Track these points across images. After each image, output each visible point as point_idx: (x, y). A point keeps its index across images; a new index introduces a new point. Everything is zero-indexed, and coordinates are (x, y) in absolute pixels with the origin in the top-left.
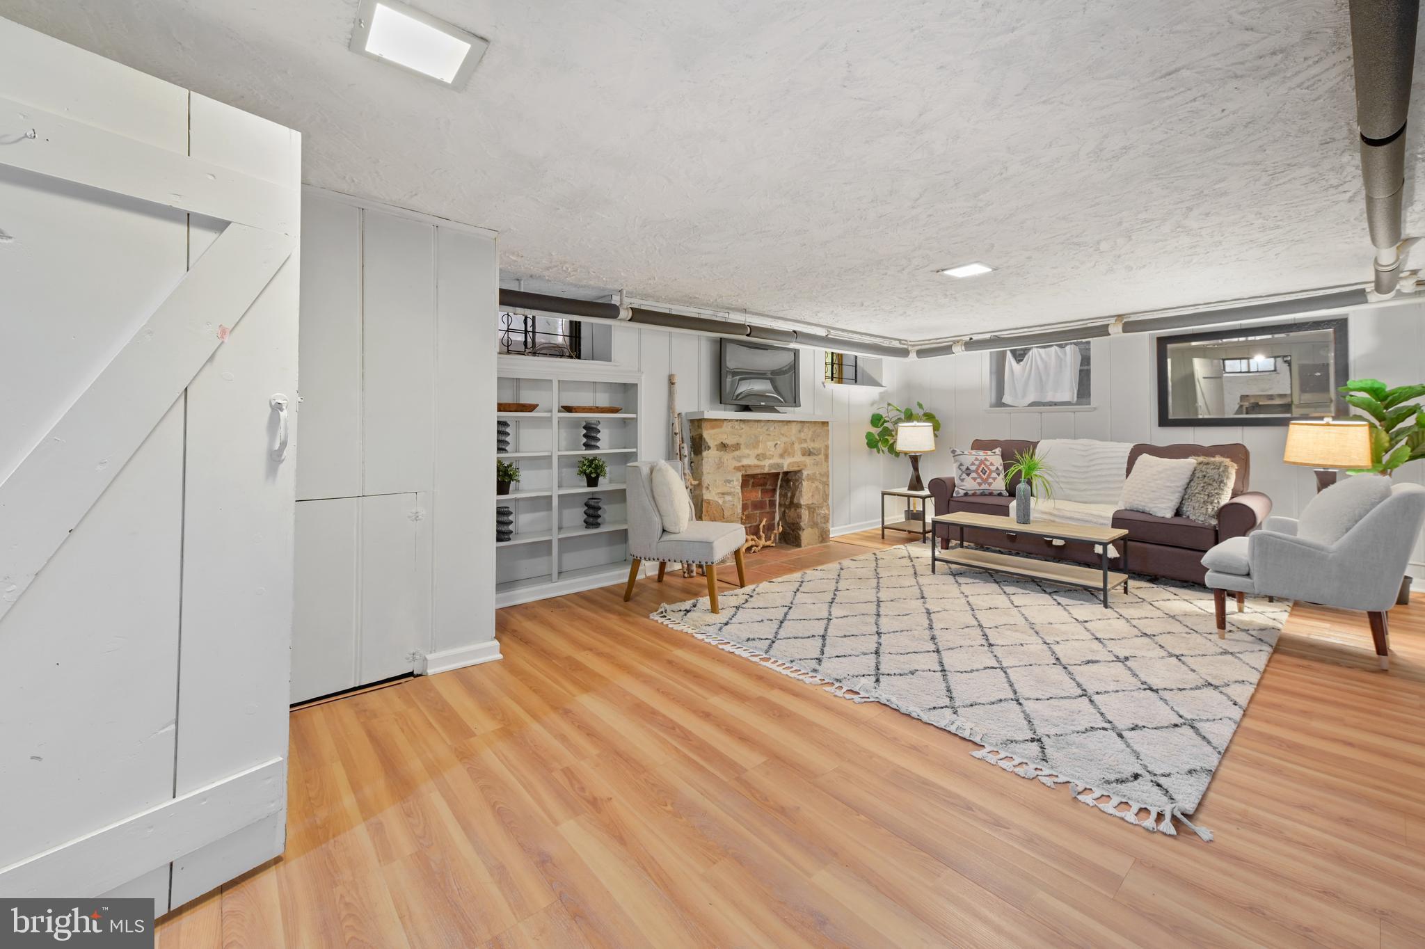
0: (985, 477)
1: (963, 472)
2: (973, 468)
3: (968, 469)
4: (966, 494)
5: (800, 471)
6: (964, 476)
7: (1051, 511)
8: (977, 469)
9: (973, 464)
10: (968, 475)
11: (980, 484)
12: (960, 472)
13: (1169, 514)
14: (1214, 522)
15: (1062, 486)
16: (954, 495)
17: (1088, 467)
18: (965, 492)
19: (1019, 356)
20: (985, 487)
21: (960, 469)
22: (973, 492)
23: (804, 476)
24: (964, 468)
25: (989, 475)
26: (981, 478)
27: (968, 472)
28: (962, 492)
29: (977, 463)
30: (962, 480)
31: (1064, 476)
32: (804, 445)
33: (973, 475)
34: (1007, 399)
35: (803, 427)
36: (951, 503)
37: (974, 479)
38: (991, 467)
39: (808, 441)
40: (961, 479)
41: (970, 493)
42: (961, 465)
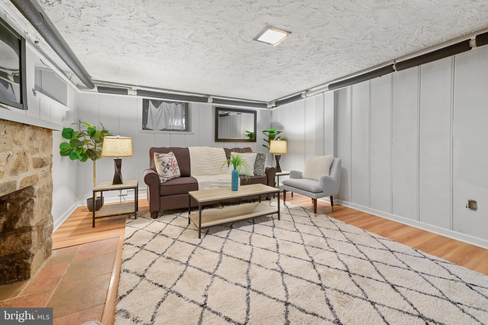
0: (175, 168)
1: (165, 167)
2: (170, 164)
3: (168, 165)
4: (167, 181)
5: (30, 188)
6: (166, 169)
7: (218, 181)
8: (172, 164)
9: (169, 162)
10: (168, 168)
11: (174, 173)
12: (163, 168)
13: (253, 175)
14: (265, 175)
15: (204, 168)
16: (162, 182)
17: (212, 159)
18: (167, 179)
19: (157, 104)
20: (175, 174)
21: (163, 165)
22: (170, 178)
23: (35, 193)
24: (165, 165)
25: (176, 167)
26: (173, 169)
27: (168, 166)
28: (166, 179)
29: (170, 161)
30: (166, 172)
31: (204, 164)
32: (37, 156)
33: (171, 168)
34: (149, 126)
35: (34, 134)
36: (161, 187)
37: (171, 170)
38: (175, 162)
39: (40, 150)
40: (164, 172)
41: (169, 179)
42: (164, 163)
